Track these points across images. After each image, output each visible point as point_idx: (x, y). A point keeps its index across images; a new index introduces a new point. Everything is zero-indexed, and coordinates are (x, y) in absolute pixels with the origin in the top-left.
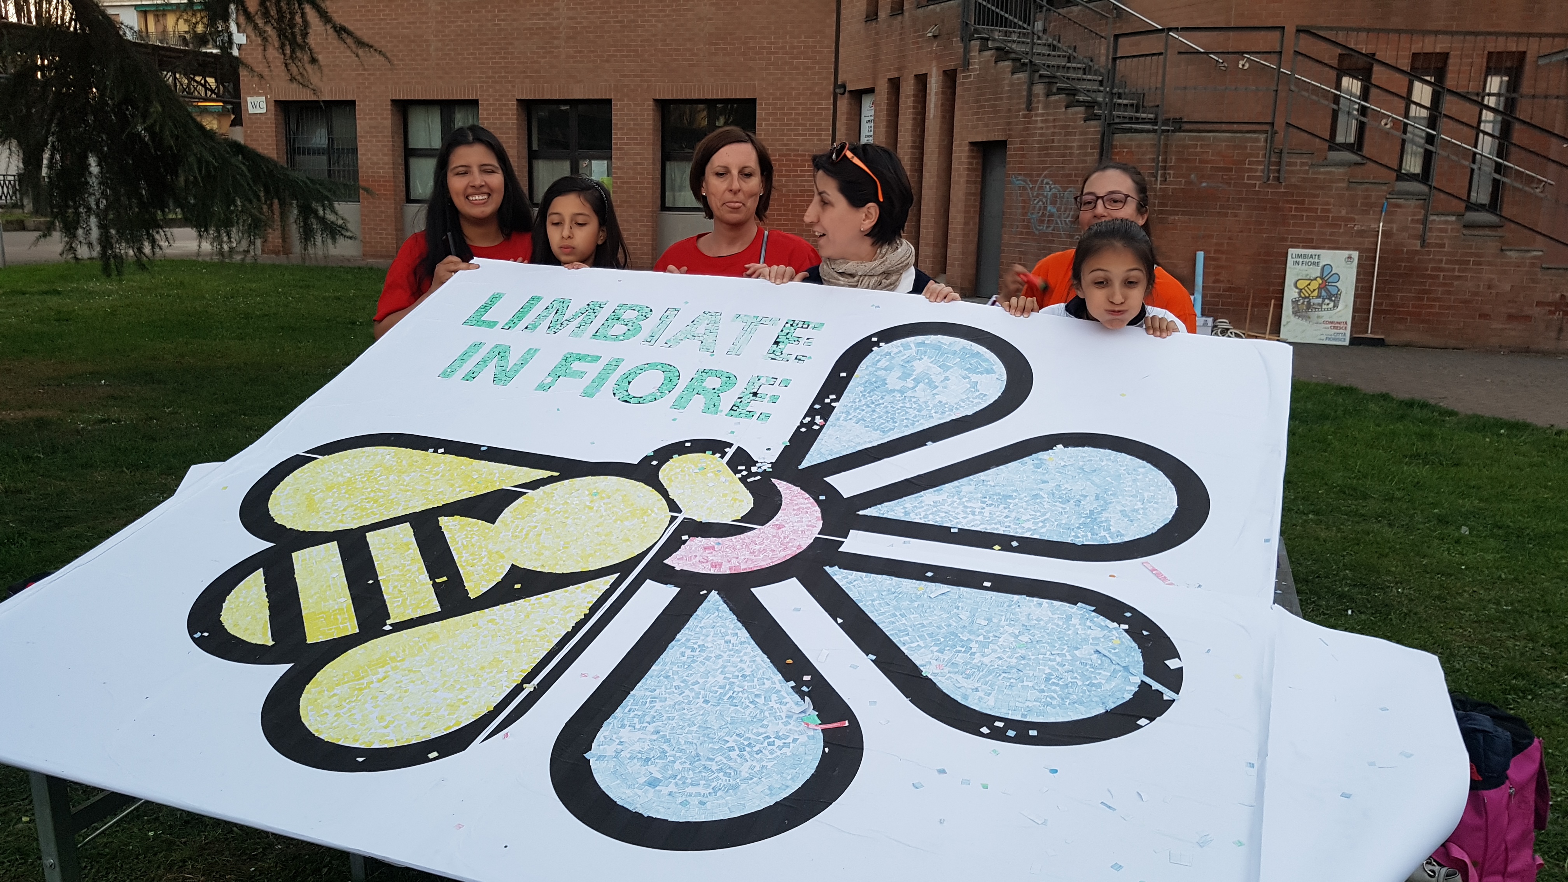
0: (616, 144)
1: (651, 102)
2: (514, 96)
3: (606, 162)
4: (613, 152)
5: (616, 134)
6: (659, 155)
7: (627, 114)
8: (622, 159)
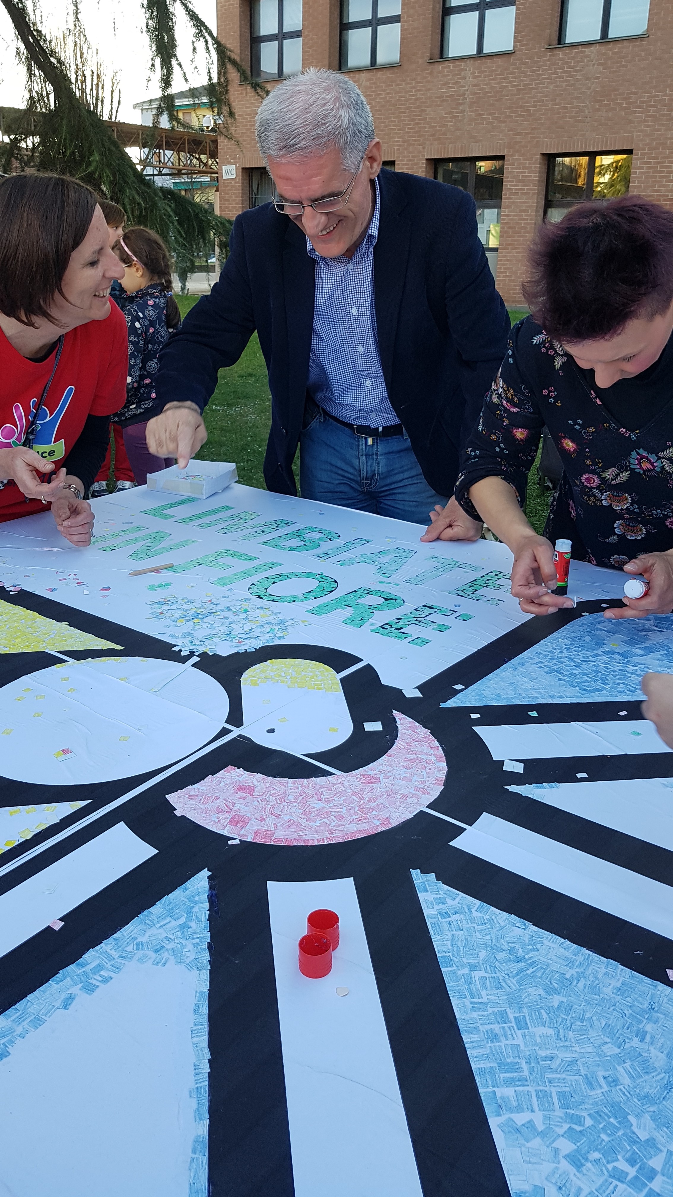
0: (506, 194)
1: (539, 157)
2: (424, 156)
3: (496, 210)
4: (503, 201)
5: (506, 186)
6: (542, 203)
7: (516, 168)
8: (510, 207)
